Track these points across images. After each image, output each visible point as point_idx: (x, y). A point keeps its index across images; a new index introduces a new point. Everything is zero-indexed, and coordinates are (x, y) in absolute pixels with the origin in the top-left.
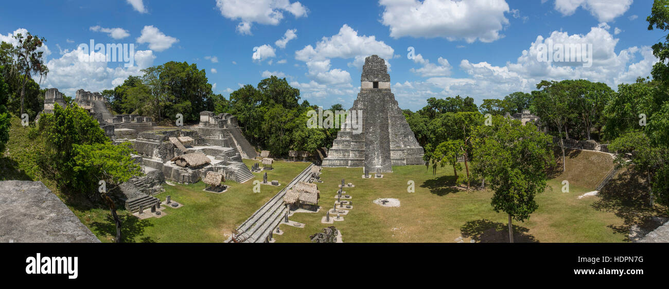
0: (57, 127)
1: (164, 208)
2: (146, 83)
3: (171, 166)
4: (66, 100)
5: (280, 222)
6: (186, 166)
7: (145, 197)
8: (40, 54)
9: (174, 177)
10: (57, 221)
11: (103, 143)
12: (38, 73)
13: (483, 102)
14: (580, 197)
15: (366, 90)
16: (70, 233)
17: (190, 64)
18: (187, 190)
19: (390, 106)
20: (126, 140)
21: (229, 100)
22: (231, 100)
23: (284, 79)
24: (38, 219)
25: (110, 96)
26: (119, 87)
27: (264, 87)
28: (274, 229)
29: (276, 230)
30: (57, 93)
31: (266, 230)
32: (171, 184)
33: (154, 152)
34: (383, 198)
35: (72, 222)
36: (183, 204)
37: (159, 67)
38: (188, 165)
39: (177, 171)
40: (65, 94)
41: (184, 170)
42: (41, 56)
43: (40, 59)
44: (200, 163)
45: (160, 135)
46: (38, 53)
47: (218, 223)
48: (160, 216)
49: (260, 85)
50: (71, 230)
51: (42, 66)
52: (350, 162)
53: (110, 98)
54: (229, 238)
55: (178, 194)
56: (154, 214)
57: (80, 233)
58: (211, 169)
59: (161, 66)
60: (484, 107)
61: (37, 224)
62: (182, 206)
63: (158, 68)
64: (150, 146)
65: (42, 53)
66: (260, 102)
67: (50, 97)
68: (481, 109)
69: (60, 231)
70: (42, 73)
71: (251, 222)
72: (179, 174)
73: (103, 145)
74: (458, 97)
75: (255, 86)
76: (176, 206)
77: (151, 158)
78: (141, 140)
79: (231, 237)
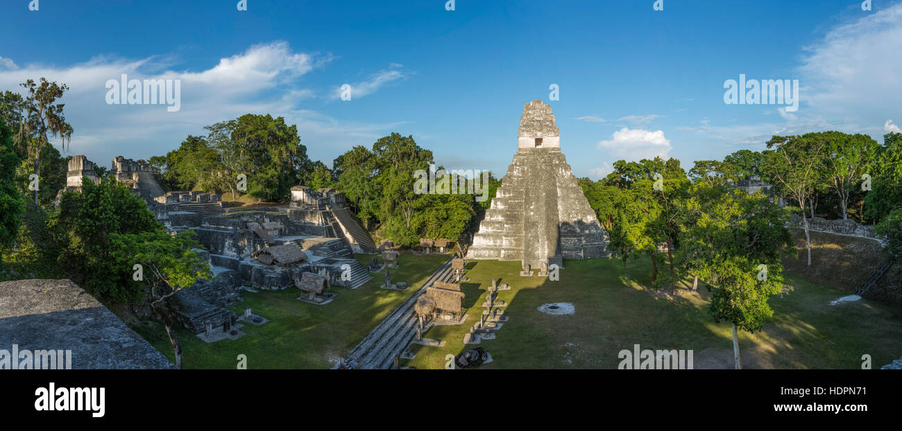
0: (87, 211)
1: (242, 326)
2: (212, 145)
3: (250, 263)
4: (99, 172)
5: (410, 341)
6: (273, 264)
7: (215, 311)
8: (61, 107)
9: (256, 280)
10: (95, 326)
11: (153, 231)
12: (58, 133)
13: (693, 165)
14: (834, 303)
15: (526, 150)
16: (113, 339)
17: (275, 117)
18: (274, 299)
19: (561, 171)
20: (185, 228)
21: (332, 169)
22: (335, 168)
23: (411, 137)
24: (70, 324)
25: (160, 165)
26: (174, 152)
27: (382, 149)
28: (401, 352)
29: (405, 352)
30: (85, 162)
31: (390, 354)
32: (251, 291)
33: (226, 243)
34: (551, 302)
35: (116, 327)
36: (270, 319)
37: (231, 123)
38: (275, 262)
39: (259, 271)
40: (97, 164)
41: (271, 269)
42: (62, 110)
43: (60, 115)
44: (293, 260)
45: (235, 220)
46: (58, 106)
47: (319, 343)
48: (236, 338)
49: (377, 146)
50: (115, 336)
51: (64, 123)
52: (503, 252)
53: (161, 168)
54: (336, 365)
55: (263, 305)
56: (228, 335)
57: (127, 339)
58: (308, 269)
59: (233, 121)
60: (695, 172)
61: (69, 331)
62: (268, 321)
63: (229, 124)
64: (219, 237)
65: (63, 105)
66: (378, 171)
67: (75, 169)
68: (691, 176)
69: (100, 338)
70: (64, 134)
71: (369, 343)
72: (262, 275)
73: (153, 234)
74: (657, 159)
75: (370, 148)
76: (259, 322)
77: (222, 254)
78: (207, 228)
79: (339, 362)
